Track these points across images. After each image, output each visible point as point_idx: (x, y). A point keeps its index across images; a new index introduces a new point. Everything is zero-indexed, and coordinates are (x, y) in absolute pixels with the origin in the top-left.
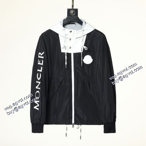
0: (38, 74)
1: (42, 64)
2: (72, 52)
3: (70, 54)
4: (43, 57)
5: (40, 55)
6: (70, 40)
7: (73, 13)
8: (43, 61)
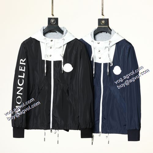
0: (19, 80)
1: (24, 70)
2: (52, 59)
3: (51, 62)
4: (25, 64)
5: (22, 62)
6: (51, 48)
7: (54, 22)
8: (25, 67)
